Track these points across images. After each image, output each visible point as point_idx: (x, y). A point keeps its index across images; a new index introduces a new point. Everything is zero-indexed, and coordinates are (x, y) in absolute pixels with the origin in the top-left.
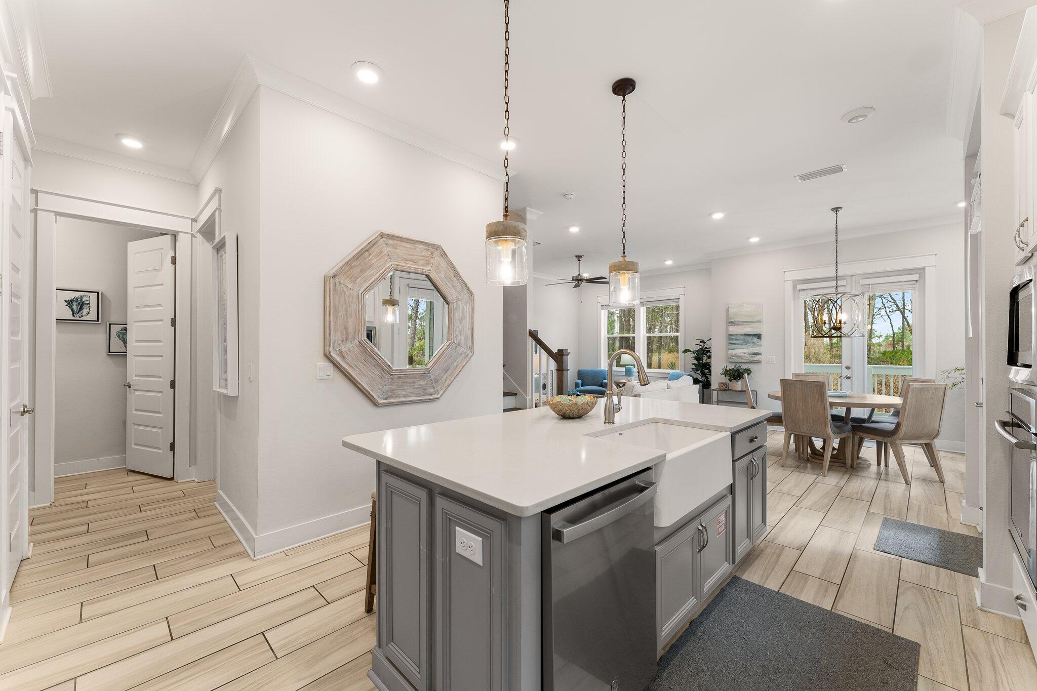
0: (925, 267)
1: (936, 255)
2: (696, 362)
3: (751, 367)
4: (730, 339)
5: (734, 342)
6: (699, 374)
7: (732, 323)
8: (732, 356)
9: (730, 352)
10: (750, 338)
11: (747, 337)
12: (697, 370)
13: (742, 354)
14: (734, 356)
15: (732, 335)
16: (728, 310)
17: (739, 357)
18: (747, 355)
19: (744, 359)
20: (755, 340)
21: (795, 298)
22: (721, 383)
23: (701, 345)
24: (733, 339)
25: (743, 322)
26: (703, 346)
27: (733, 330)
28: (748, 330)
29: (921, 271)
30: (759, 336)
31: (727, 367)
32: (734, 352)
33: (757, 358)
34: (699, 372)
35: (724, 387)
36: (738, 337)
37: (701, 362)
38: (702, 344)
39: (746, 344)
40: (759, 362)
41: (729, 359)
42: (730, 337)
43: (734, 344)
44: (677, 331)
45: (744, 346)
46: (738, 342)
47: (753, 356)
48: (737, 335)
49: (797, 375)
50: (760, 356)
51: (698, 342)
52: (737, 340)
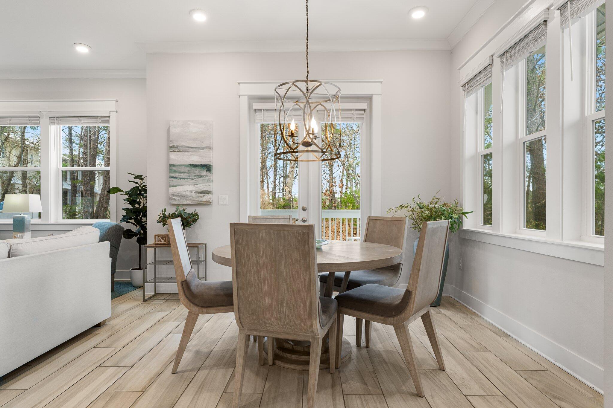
0: (373, 95)
1: (381, 82)
2: (130, 207)
3: (200, 210)
4: (171, 171)
5: (177, 175)
6: (133, 224)
7: (173, 148)
8: (174, 195)
9: (172, 190)
10: (197, 171)
11: (193, 168)
12: (131, 219)
13: (188, 193)
14: (177, 196)
15: (174, 166)
16: (168, 130)
17: (183, 196)
18: (193, 194)
19: (189, 200)
20: (204, 173)
21: (251, 121)
22: (158, 235)
23: (137, 183)
24: (175, 172)
25: (189, 147)
26: (140, 183)
27: (177, 158)
28: (195, 159)
29: (369, 99)
30: (208, 168)
31: (165, 211)
32: (177, 190)
33: (206, 198)
34: (133, 221)
35: (163, 242)
36: (182, 169)
37: (137, 205)
38: (138, 181)
39: (192, 179)
40: (208, 204)
41: (170, 198)
42: (172, 168)
43: (176, 178)
44: (108, 164)
45: (189, 181)
46: (182, 175)
47: (202, 195)
48: (180, 165)
49: (254, 218)
50: (210, 195)
51: (132, 178)
52: (181, 172)
